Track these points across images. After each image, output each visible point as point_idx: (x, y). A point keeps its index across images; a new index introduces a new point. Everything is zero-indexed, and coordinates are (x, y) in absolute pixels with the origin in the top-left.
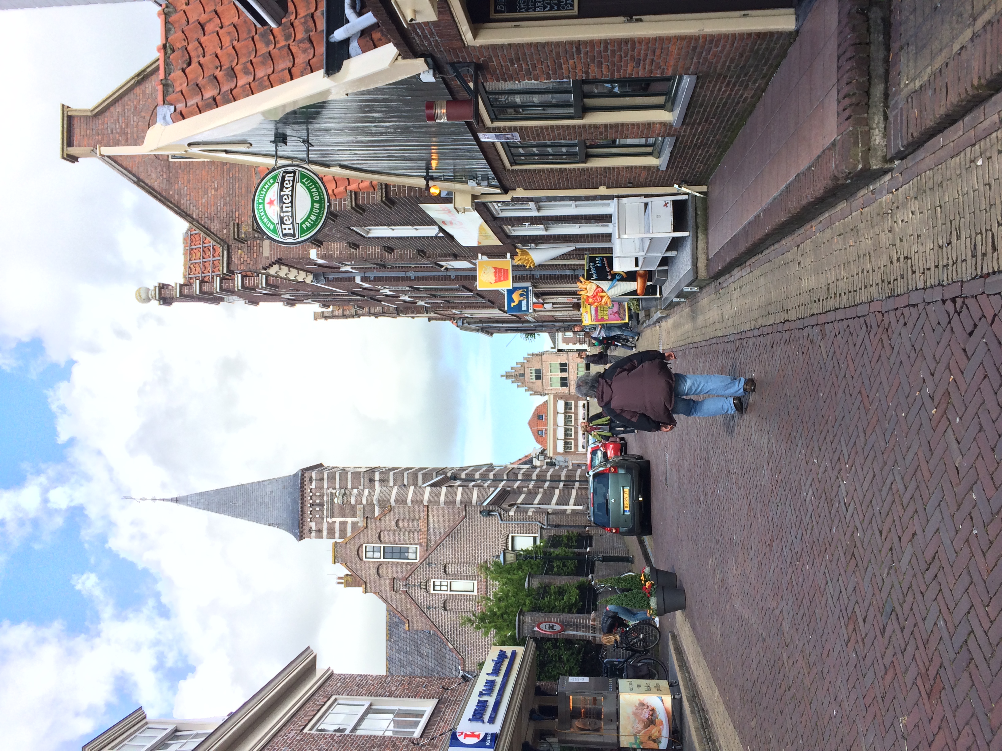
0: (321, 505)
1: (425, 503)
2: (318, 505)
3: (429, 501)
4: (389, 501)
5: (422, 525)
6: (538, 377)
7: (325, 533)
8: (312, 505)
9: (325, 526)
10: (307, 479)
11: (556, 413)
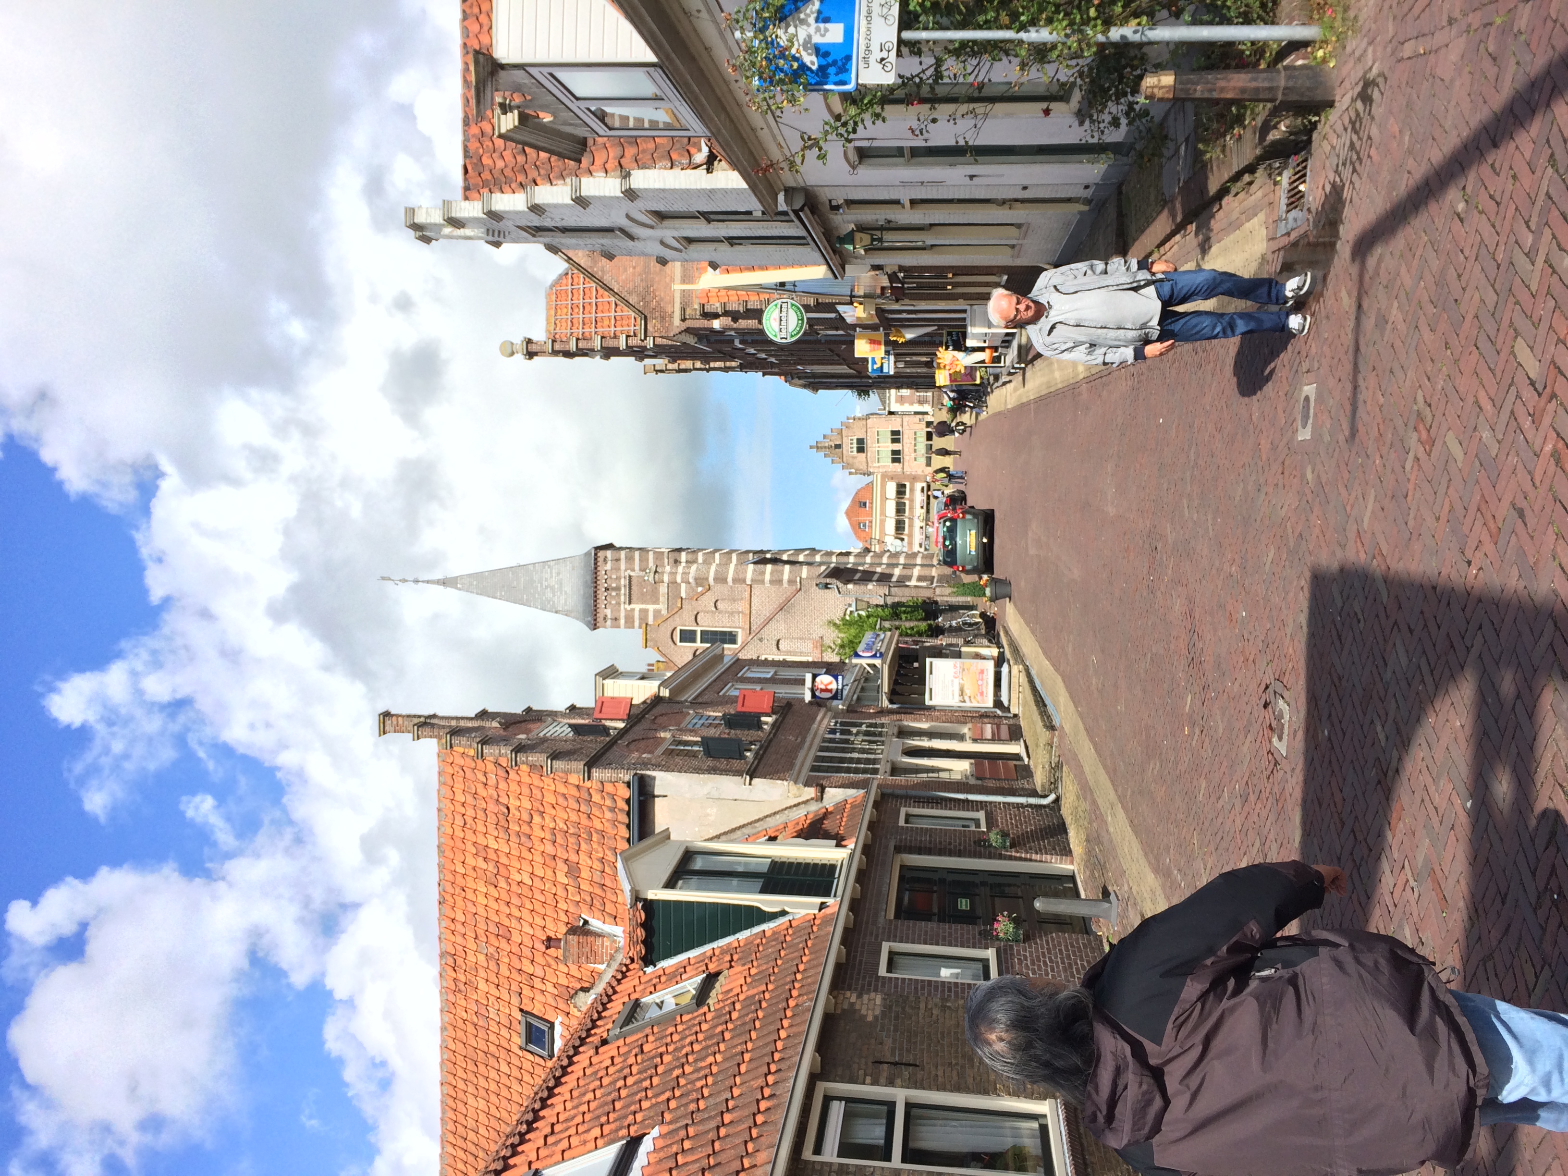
0: (618, 589)
1: (749, 582)
2: (614, 589)
3: (752, 580)
4: (707, 579)
5: (743, 606)
6: (861, 450)
7: (622, 622)
8: (607, 589)
9: (622, 614)
10: (601, 559)
11: (884, 498)
